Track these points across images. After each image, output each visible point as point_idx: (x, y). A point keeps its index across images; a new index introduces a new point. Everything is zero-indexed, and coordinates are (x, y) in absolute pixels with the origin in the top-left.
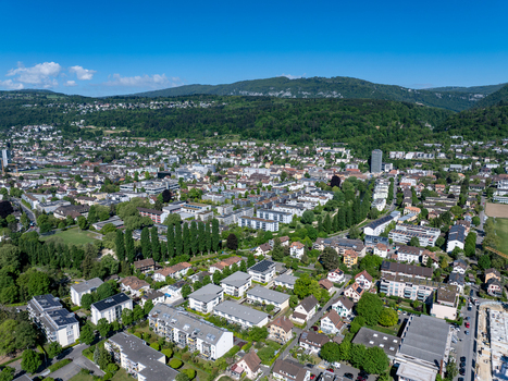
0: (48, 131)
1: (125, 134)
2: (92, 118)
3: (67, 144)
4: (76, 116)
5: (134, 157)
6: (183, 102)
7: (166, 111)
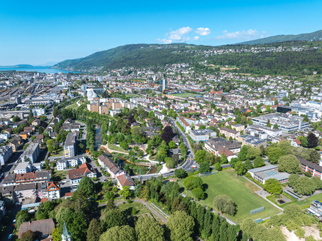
0: (186, 67)
1: (235, 71)
2: (212, 59)
3: (198, 77)
4: (202, 58)
5: (245, 89)
6: (277, 47)
7: (265, 54)
